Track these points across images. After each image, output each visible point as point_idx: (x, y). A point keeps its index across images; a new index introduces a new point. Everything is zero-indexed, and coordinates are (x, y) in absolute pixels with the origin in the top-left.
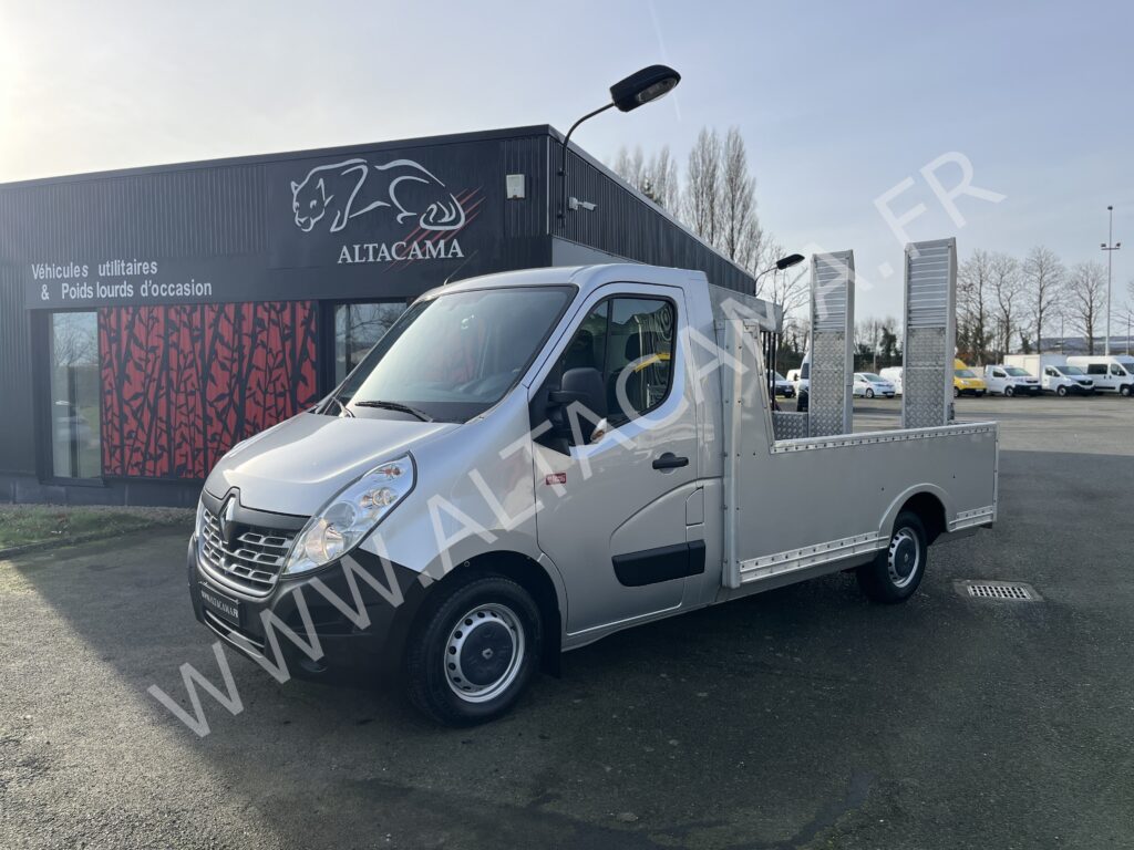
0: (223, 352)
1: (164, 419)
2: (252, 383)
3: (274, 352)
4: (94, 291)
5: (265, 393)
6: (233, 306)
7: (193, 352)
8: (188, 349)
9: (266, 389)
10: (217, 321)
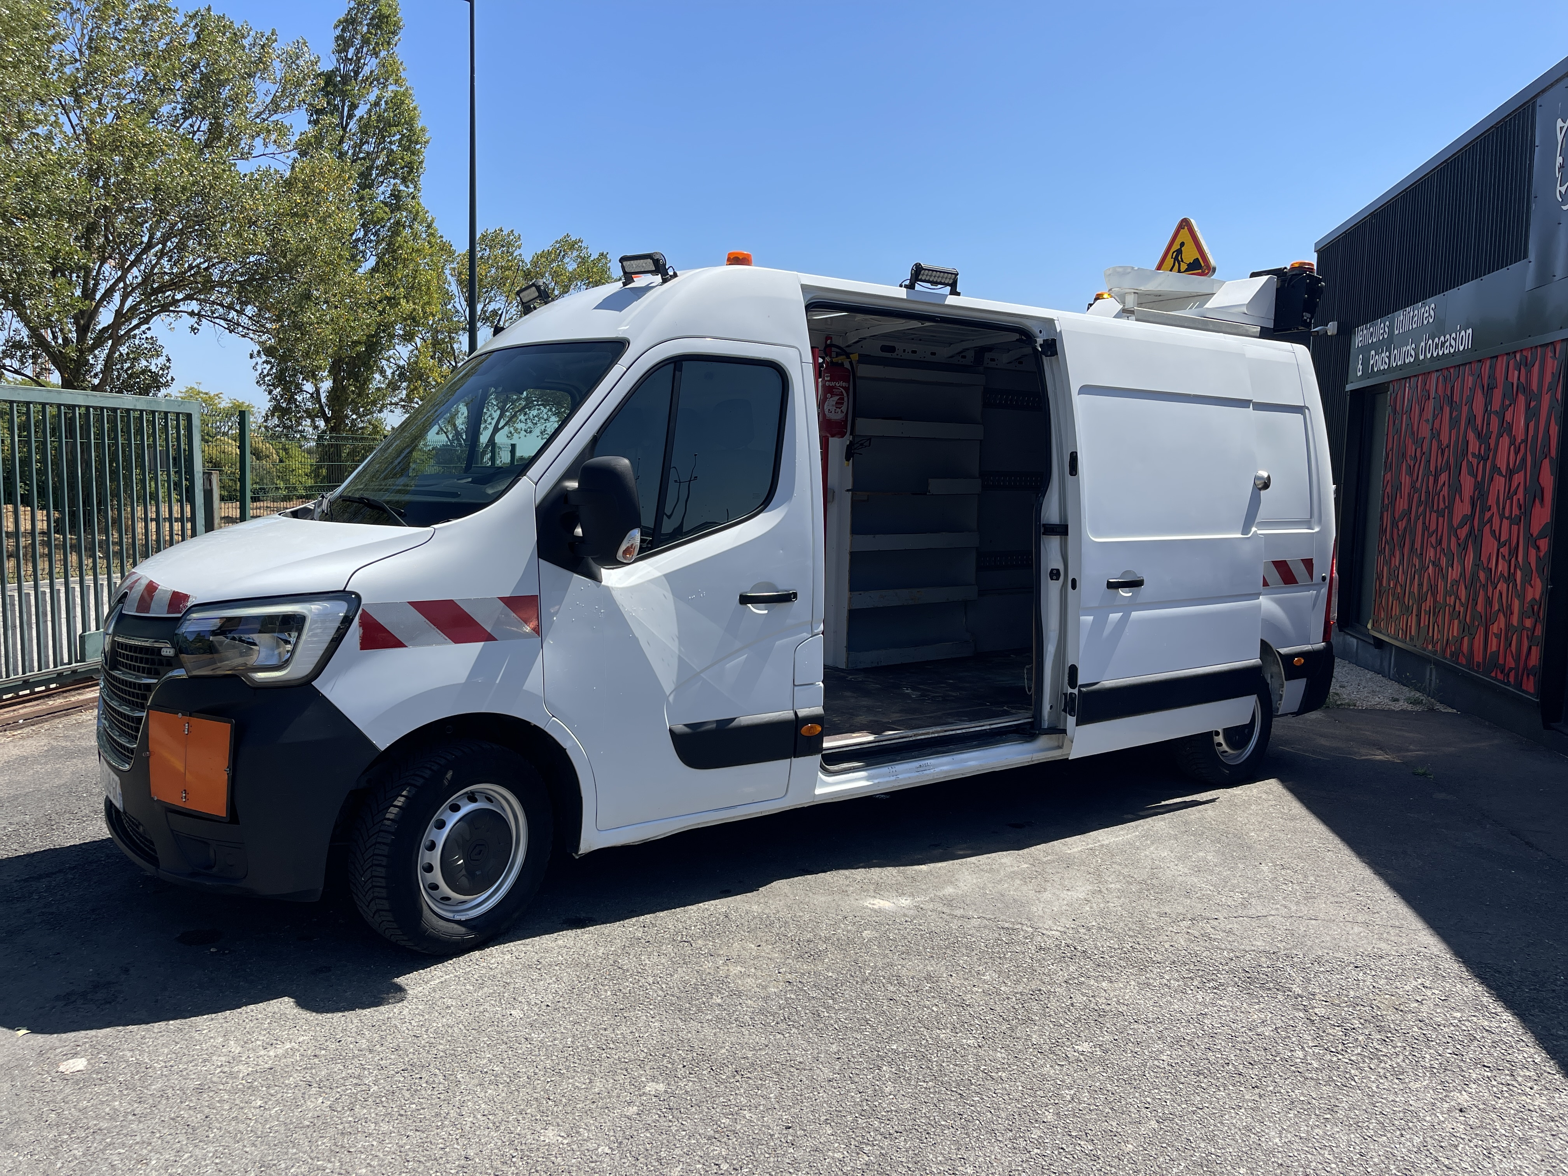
0: (1474, 445)
1: (1419, 552)
2: (1491, 501)
3: (1517, 445)
4: (1389, 358)
5: (1502, 517)
6: (1488, 363)
7: (1448, 446)
8: (1445, 442)
9: (1504, 508)
10: (1473, 390)
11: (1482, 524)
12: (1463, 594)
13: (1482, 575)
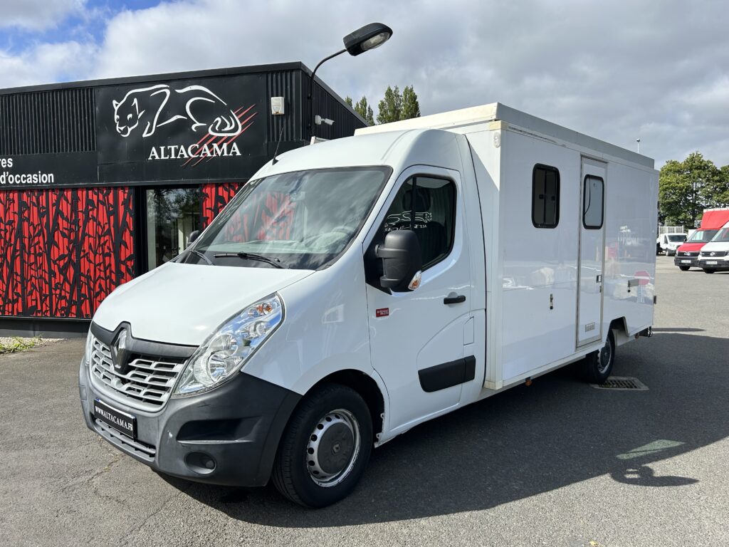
0: (63, 224)
1: (19, 273)
2: (86, 247)
5: (95, 253)
6: (70, 190)
7: (38, 225)
8: (36, 222)
10: (58, 201)
11: (78, 257)
12: (67, 287)
13: (82, 278)
